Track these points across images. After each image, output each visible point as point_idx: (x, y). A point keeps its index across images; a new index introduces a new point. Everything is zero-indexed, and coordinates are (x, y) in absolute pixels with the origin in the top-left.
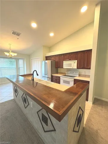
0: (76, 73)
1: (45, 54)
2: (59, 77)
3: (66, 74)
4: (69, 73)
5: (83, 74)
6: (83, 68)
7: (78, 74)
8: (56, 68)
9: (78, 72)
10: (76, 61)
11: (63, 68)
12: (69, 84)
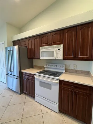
0: (61, 66)
1: (12, 37)
2: (33, 76)
3: (46, 69)
4: (49, 67)
5: (72, 68)
6: (75, 58)
7: (64, 68)
8: (29, 59)
9: (64, 65)
10: (62, 45)
11: (39, 59)
12: (50, 88)
